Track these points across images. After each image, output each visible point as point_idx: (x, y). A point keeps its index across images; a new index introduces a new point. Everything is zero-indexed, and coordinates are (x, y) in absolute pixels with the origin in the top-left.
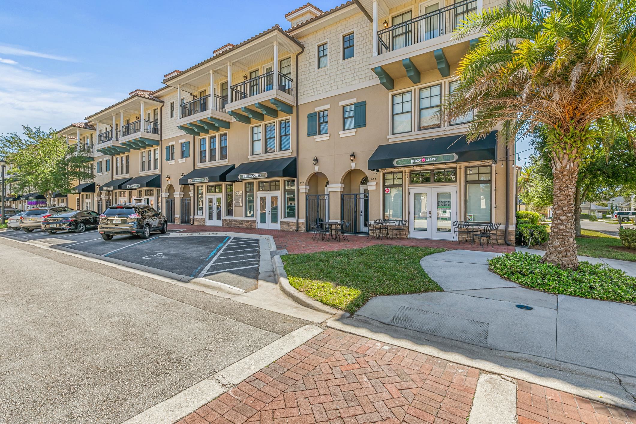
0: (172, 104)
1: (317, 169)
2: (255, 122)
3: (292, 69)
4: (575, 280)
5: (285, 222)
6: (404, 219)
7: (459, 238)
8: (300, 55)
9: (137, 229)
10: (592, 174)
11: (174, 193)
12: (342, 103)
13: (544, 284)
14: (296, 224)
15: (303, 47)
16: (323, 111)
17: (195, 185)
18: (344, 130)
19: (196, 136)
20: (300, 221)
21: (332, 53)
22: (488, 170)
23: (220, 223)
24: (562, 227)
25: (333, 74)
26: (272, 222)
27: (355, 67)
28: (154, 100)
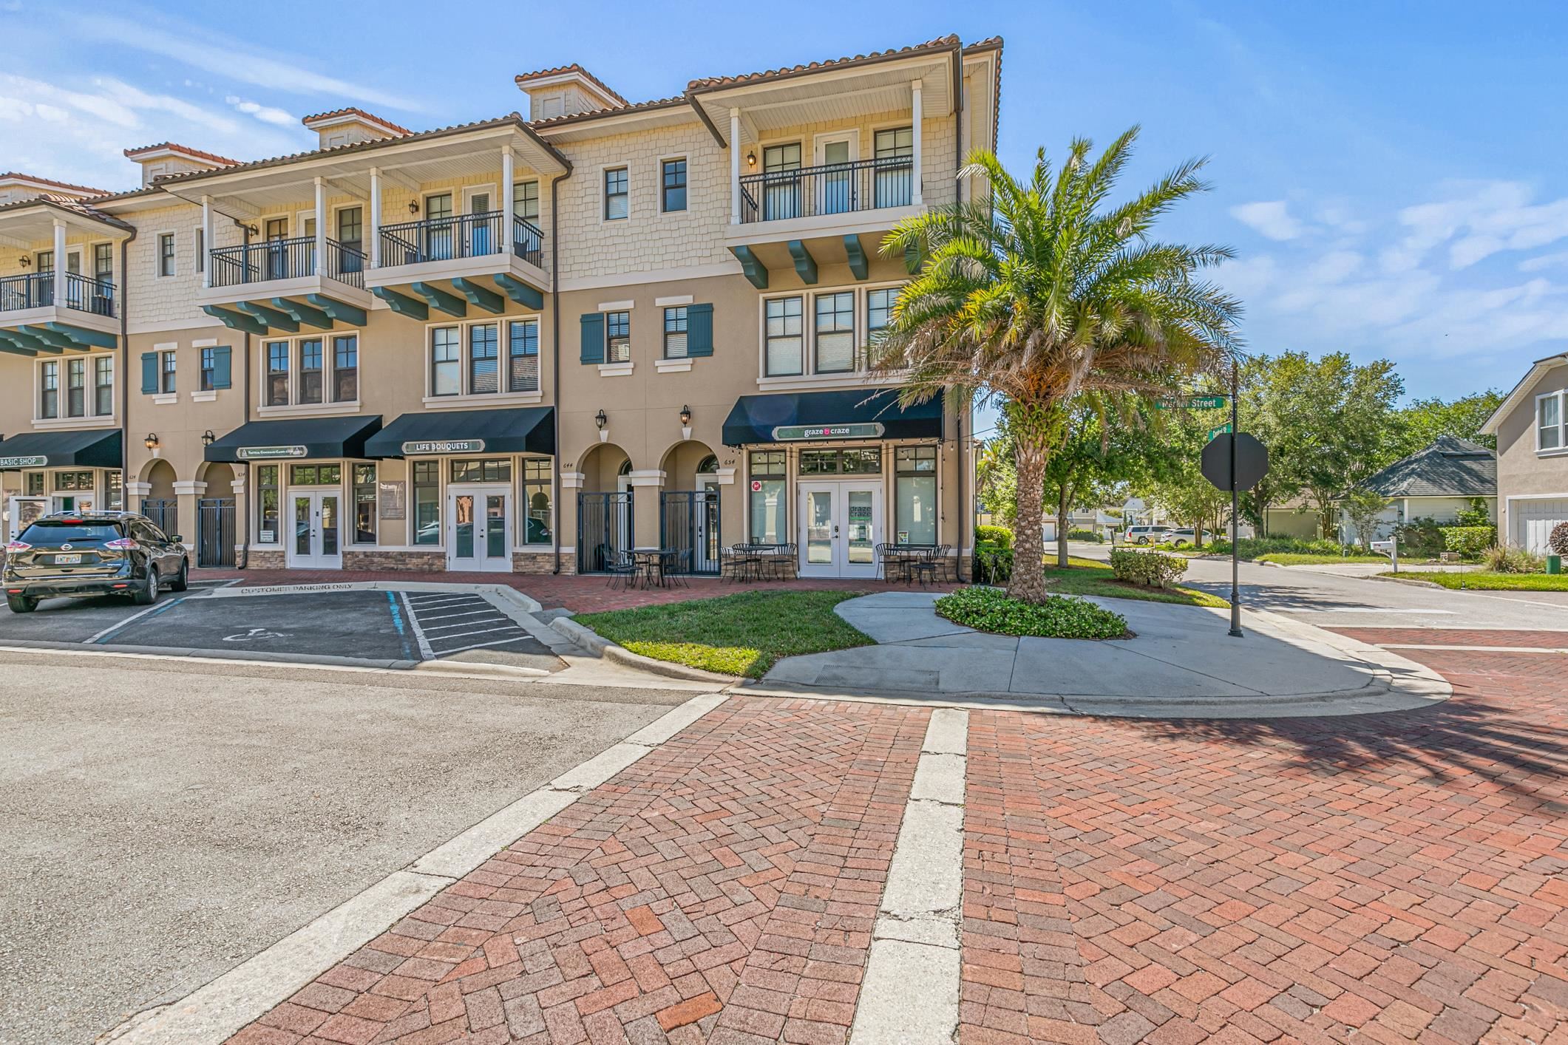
0: (165, 241)
1: (604, 436)
2: (439, 317)
3: (542, 208)
4: (1040, 616)
5: (526, 554)
6: (789, 541)
7: (886, 573)
8: (562, 182)
9: (132, 577)
10: (1080, 463)
11: (174, 485)
12: (660, 302)
13: (1005, 625)
14: (553, 559)
15: (568, 166)
16: (619, 312)
17: (252, 463)
18: (666, 358)
19: (252, 335)
20: (564, 550)
21: (637, 193)
22: (930, 453)
23: (336, 563)
24: (1028, 546)
25: (641, 237)
26: (490, 554)
27: (689, 231)
28: (104, 221)
